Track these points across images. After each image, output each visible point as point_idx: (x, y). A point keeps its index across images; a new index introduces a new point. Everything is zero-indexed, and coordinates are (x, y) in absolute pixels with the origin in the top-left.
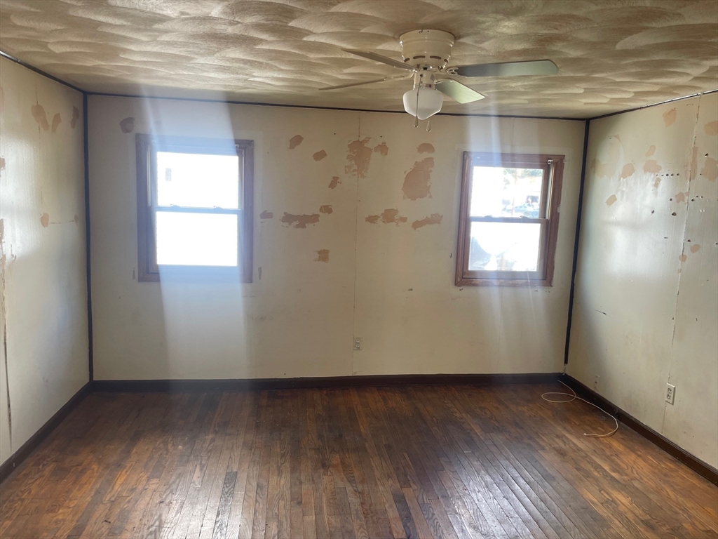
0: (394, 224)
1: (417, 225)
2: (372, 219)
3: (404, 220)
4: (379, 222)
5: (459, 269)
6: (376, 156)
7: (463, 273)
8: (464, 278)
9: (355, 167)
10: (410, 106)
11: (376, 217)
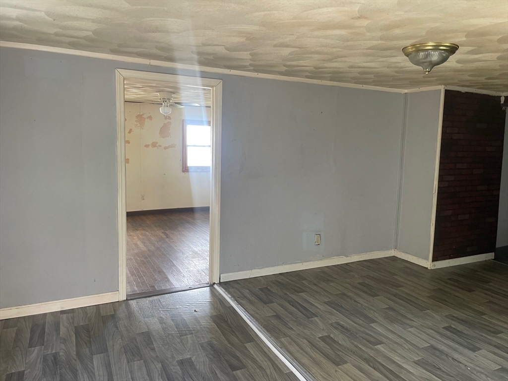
0: (156, 148)
1: (166, 148)
2: (147, 146)
3: (160, 146)
4: (150, 147)
5: (184, 166)
6: (147, 121)
7: (186, 167)
8: (185, 169)
9: (139, 125)
10: (162, 111)
11: (149, 145)
